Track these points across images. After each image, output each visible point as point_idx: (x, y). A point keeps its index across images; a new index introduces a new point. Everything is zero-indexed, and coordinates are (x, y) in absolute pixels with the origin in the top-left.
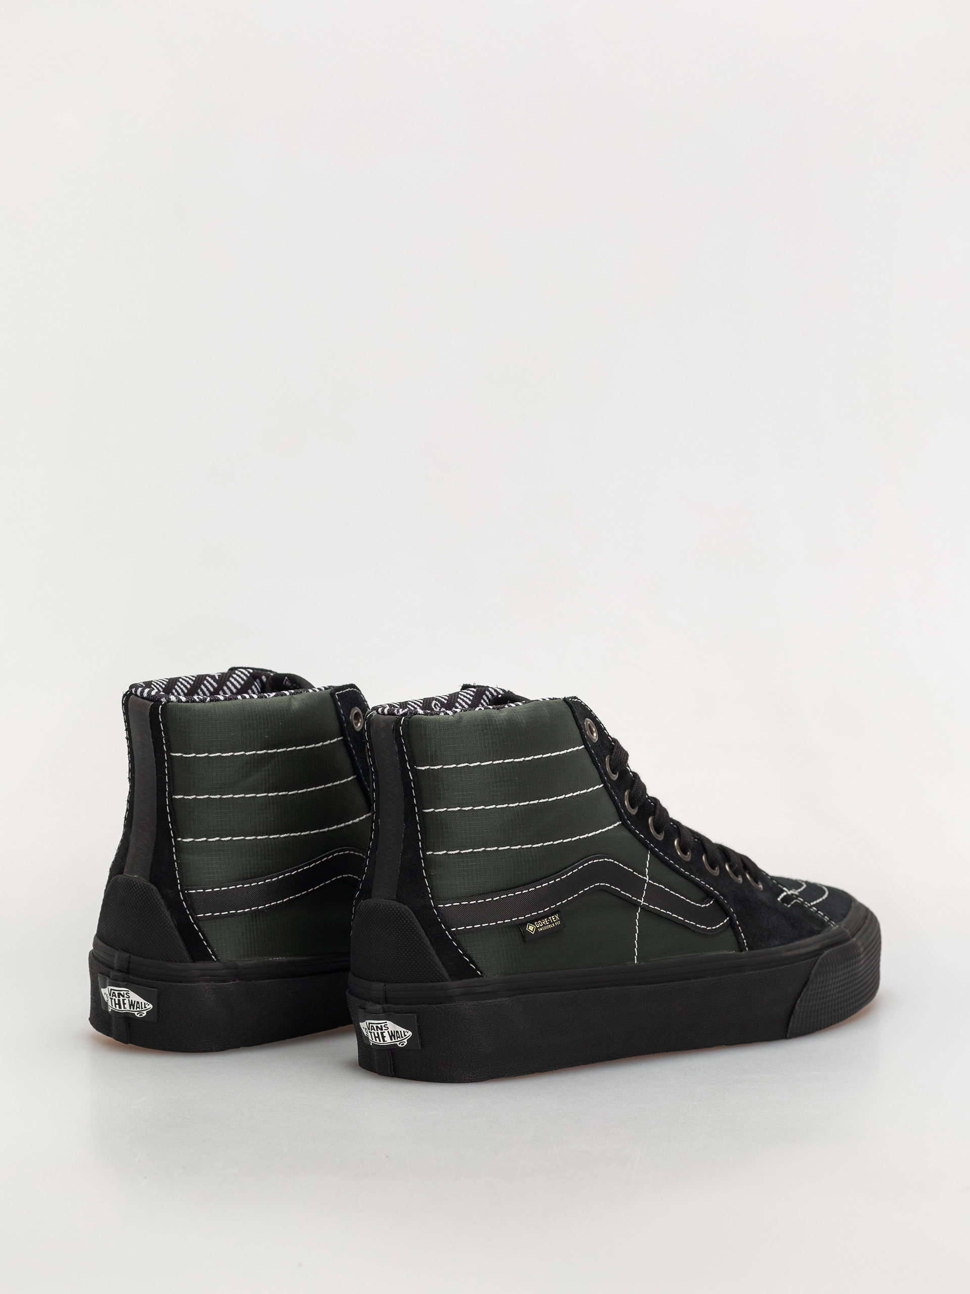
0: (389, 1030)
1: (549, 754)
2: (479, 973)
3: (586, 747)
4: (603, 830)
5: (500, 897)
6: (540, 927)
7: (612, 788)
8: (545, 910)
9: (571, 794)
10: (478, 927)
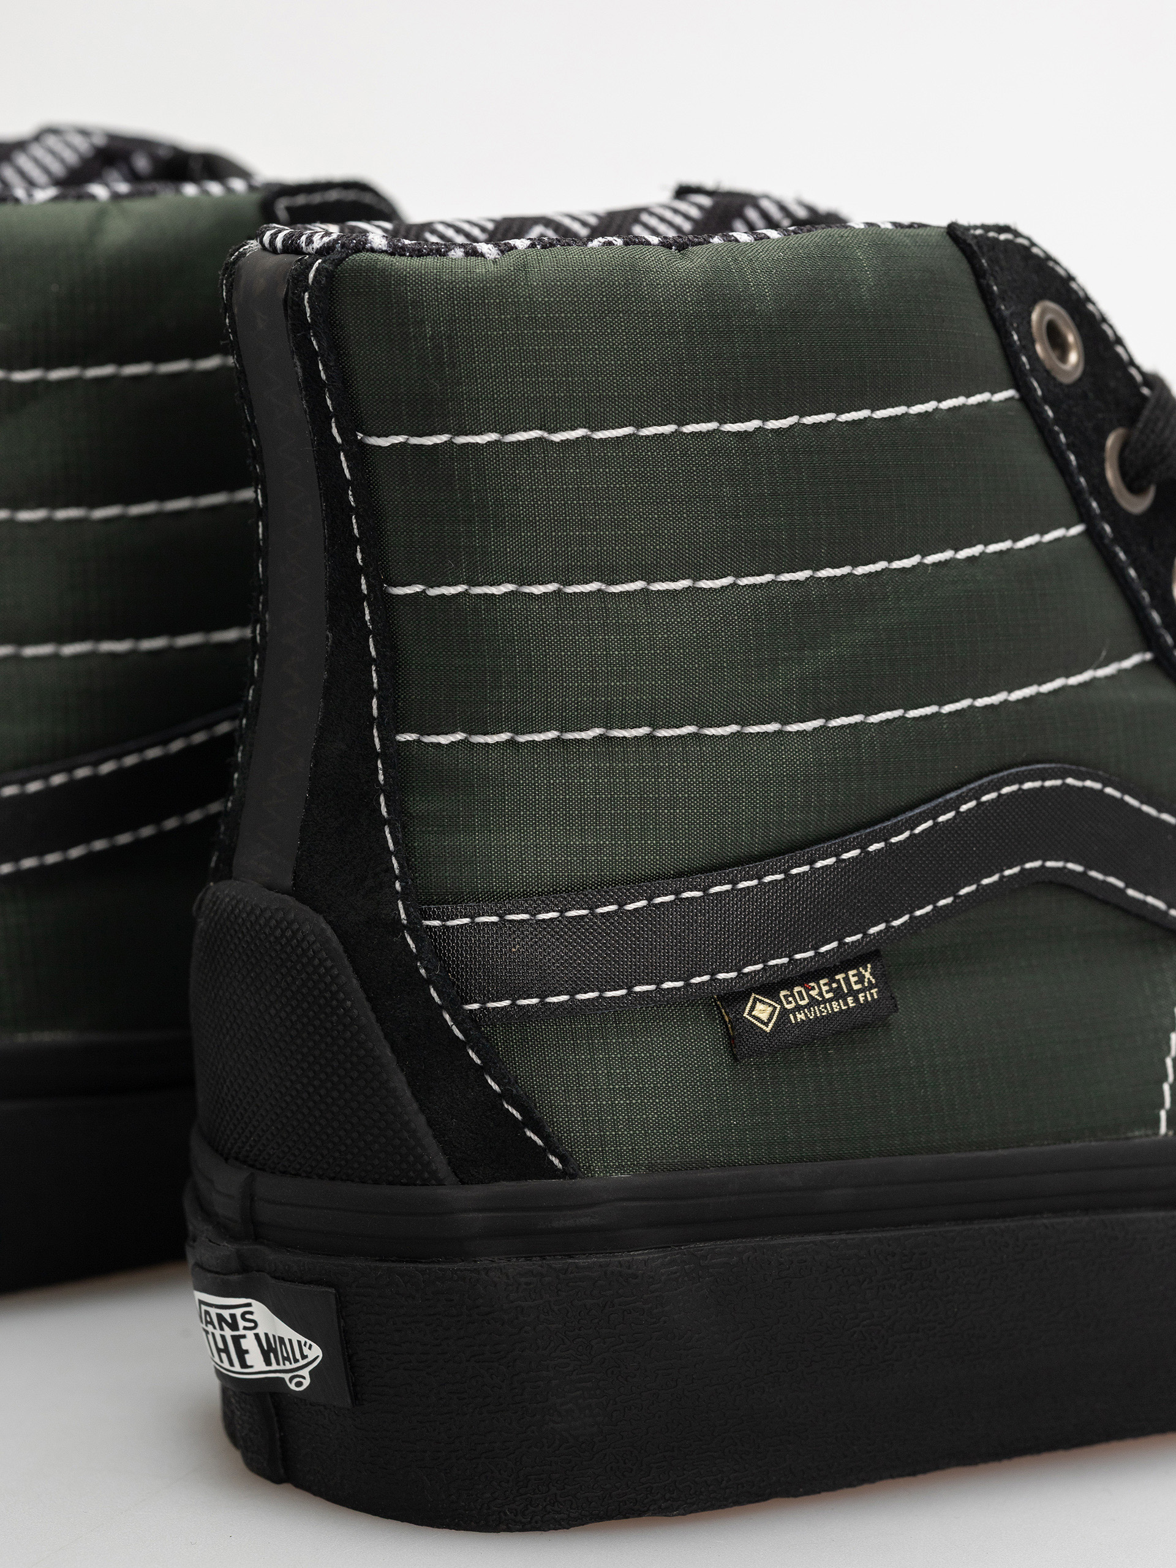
0: (260, 1331)
1: (864, 414)
2: (556, 1161)
3: (1026, 398)
4: (1074, 680)
5: (650, 899)
6: (798, 1008)
7: (1119, 538)
8: (823, 949)
9: (948, 554)
10: (561, 1004)
